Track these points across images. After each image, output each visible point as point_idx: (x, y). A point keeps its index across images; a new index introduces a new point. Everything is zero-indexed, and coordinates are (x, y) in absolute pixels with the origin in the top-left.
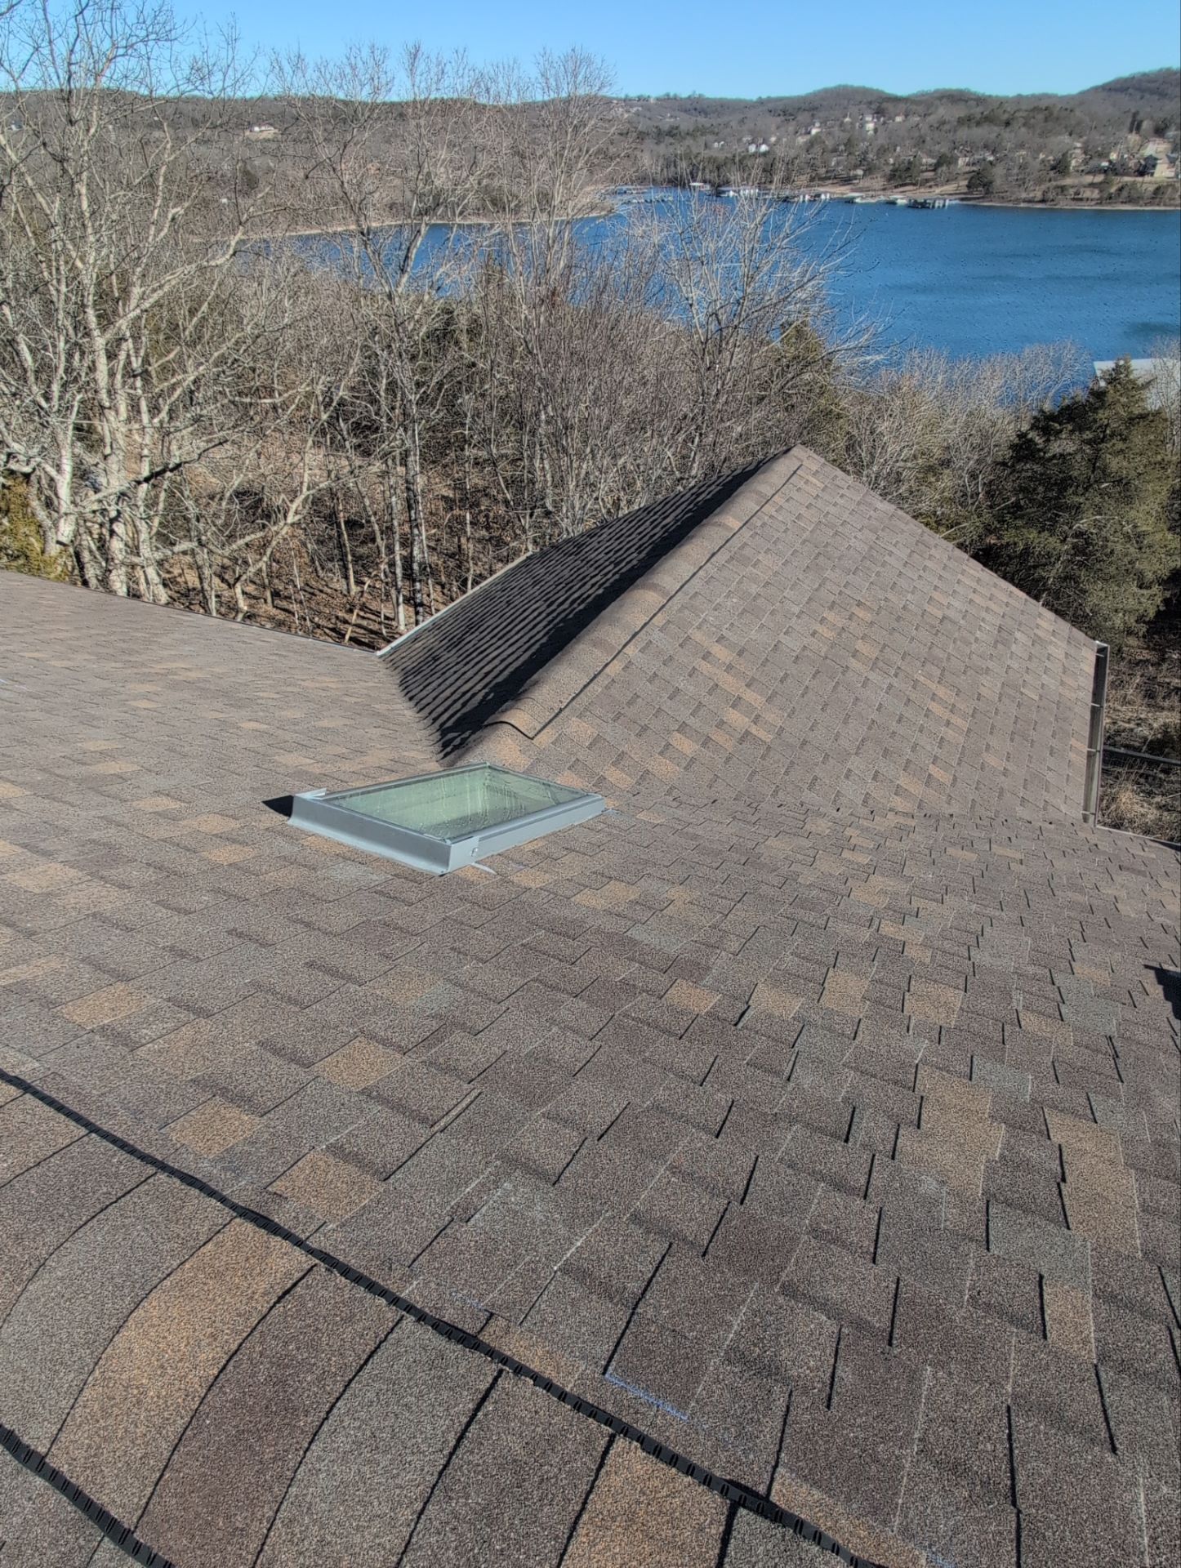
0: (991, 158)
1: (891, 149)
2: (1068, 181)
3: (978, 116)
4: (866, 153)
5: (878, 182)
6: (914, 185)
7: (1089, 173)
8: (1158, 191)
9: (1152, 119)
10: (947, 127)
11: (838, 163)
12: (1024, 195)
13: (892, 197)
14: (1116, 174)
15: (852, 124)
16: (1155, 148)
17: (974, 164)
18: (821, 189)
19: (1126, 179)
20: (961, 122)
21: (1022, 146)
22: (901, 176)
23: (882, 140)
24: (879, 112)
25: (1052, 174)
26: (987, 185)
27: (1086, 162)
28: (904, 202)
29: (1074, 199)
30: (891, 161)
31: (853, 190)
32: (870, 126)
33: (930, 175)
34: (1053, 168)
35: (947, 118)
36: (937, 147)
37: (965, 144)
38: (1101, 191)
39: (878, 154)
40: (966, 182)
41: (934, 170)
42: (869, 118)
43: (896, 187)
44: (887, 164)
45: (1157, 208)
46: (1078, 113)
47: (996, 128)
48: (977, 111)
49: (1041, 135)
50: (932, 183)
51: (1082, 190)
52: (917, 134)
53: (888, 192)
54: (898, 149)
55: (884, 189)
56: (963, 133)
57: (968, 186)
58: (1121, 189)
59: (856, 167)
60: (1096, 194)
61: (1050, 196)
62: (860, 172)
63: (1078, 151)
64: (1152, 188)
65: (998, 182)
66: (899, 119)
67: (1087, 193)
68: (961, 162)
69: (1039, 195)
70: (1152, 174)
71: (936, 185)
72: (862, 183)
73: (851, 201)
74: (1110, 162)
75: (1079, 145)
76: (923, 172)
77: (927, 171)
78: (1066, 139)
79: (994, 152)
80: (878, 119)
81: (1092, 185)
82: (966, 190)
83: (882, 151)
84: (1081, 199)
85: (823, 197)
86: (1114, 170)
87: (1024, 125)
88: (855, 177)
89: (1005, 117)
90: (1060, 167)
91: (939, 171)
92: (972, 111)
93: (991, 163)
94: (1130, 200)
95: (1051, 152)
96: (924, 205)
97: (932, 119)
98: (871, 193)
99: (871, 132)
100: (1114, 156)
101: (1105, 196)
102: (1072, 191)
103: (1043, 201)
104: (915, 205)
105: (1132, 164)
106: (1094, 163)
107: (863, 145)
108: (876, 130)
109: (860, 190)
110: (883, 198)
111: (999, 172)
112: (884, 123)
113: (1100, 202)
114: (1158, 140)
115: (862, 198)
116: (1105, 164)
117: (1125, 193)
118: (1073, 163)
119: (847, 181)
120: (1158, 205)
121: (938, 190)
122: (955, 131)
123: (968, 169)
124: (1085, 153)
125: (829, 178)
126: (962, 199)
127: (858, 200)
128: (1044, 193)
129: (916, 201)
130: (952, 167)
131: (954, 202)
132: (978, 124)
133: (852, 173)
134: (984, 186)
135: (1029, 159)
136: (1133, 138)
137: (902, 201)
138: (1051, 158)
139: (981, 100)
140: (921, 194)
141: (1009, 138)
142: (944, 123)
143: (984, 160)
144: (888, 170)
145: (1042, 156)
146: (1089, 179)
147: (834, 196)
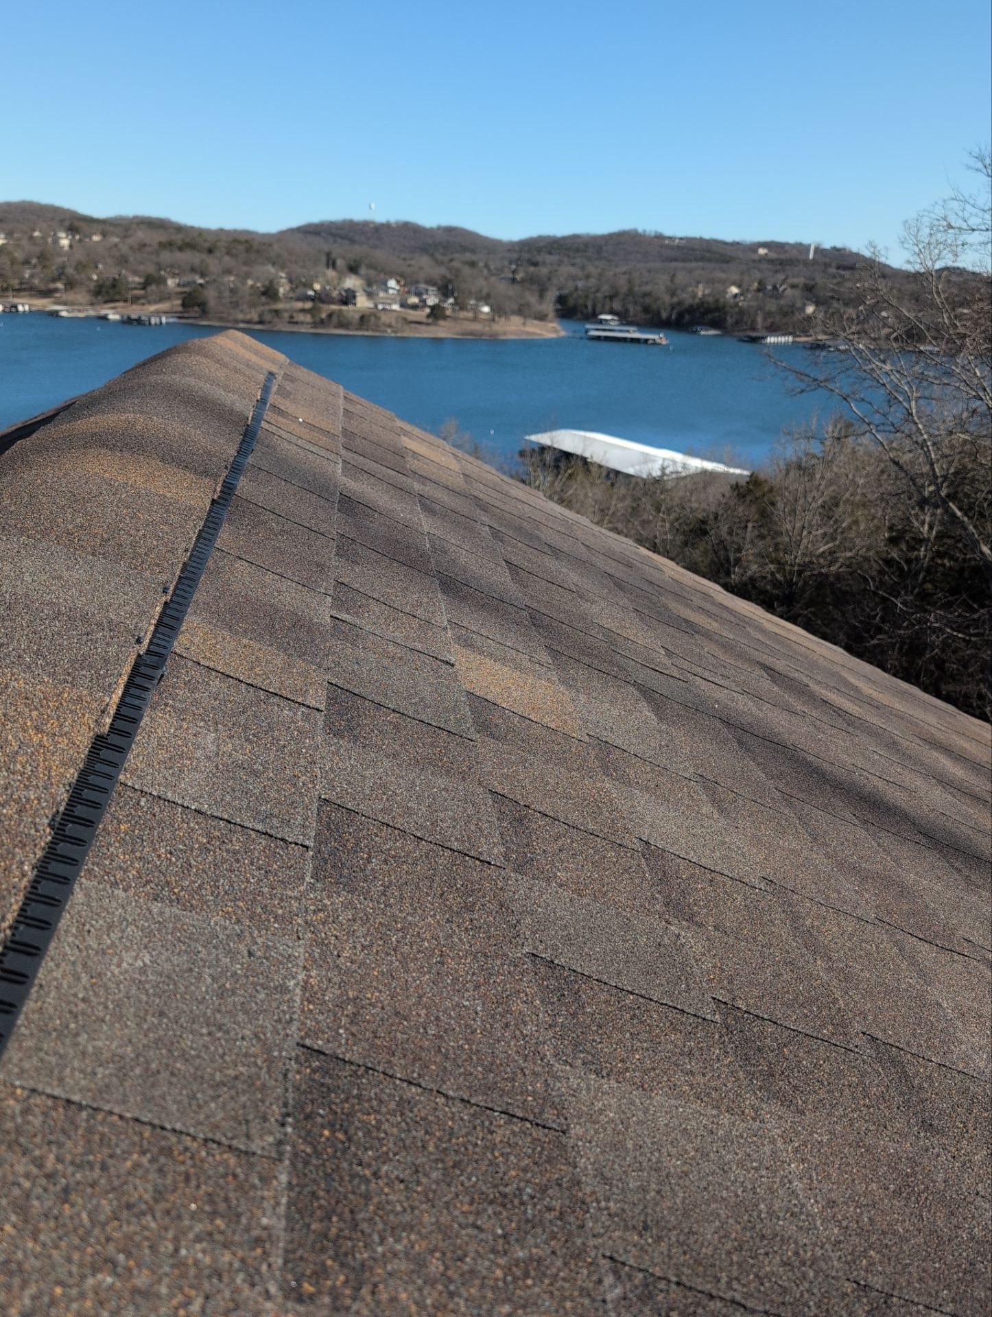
0: (201, 281)
1: (92, 265)
2: (280, 306)
3: (179, 243)
4: (63, 267)
5: (81, 296)
6: (125, 301)
7: (298, 299)
8: (364, 319)
9: (344, 258)
10: (148, 249)
11: (32, 276)
12: (241, 316)
13: (103, 312)
14: (323, 301)
15: (44, 238)
16: (351, 282)
17: (184, 286)
18: (16, 301)
19: (334, 307)
20: (164, 246)
21: (228, 272)
22: (108, 292)
23: (79, 255)
24: (72, 230)
25: (263, 299)
26: (202, 305)
27: (292, 290)
28: (117, 317)
29: (290, 322)
30: (95, 277)
31: (56, 303)
32: (65, 243)
33: (141, 292)
34: (264, 293)
35: (148, 241)
36: (142, 268)
37: (172, 266)
38: (313, 316)
39: (76, 269)
40: (179, 302)
41: (144, 288)
42: (62, 235)
43: (106, 302)
44: (91, 279)
45: (366, 333)
46: (276, 247)
47: (198, 254)
48: (178, 238)
49: (245, 264)
50: (142, 301)
51: (295, 314)
52: (117, 254)
53: (98, 308)
54: (100, 266)
55: (92, 304)
56: (166, 257)
57: (183, 305)
58: (330, 316)
59: (54, 280)
60: (308, 318)
61: (267, 317)
62: (60, 285)
63: (284, 281)
64: (357, 316)
65: (212, 303)
66: (96, 238)
67: (301, 317)
68: (171, 282)
69: (256, 318)
70: (355, 304)
71: (149, 303)
72: (65, 297)
73: (55, 314)
74: (315, 291)
75: (283, 275)
76: (132, 289)
77: (136, 288)
78: (271, 269)
79: (203, 275)
80: (74, 237)
81: (303, 311)
82: (180, 309)
83: (80, 267)
84: (296, 323)
85: (20, 308)
86: (320, 298)
87: (228, 253)
88: (56, 290)
89: (207, 245)
90: (269, 292)
91: (149, 289)
92: (173, 237)
93: (201, 285)
94: (341, 325)
95: (257, 279)
96: (139, 321)
97: (132, 241)
98: (76, 307)
99: (66, 248)
100: (317, 287)
101: (318, 320)
102: (286, 315)
103: (261, 322)
104: (128, 321)
105: (335, 294)
106: (300, 291)
107: (59, 260)
108: (71, 246)
109: (65, 304)
110: (92, 313)
111: (210, 295)
112: (80, 240)
113: (315, 325)
114: (353, 277)
115: (67, 311)
116: (311, 293)
117: (335, 319)
118: (281, 290)
119: (47, 293)
120: (367, 330)
121: (153, 308)
122: (157, 254)
123: (179, 290)
124: (290, 281)
125: (25, 290)
126: (179, 318)
127: (64, 314)
128: (260, 315)
129: (129, 318)
130: (162, 287)
131: (171, 320)
132: (181, 249)
133: (52, 286)
134: (199, 305)
135: (239, 284)
136: (331, 273)
137: (113, 316)
138: (259, 285)
139: (180, 229)
140: (135, 311)
141: (213, 264)
142: (144, 245)
143: (194, 282)
144: (92, 286)
145: (250, 282)
146: (299, 305)
147: (33, 309)
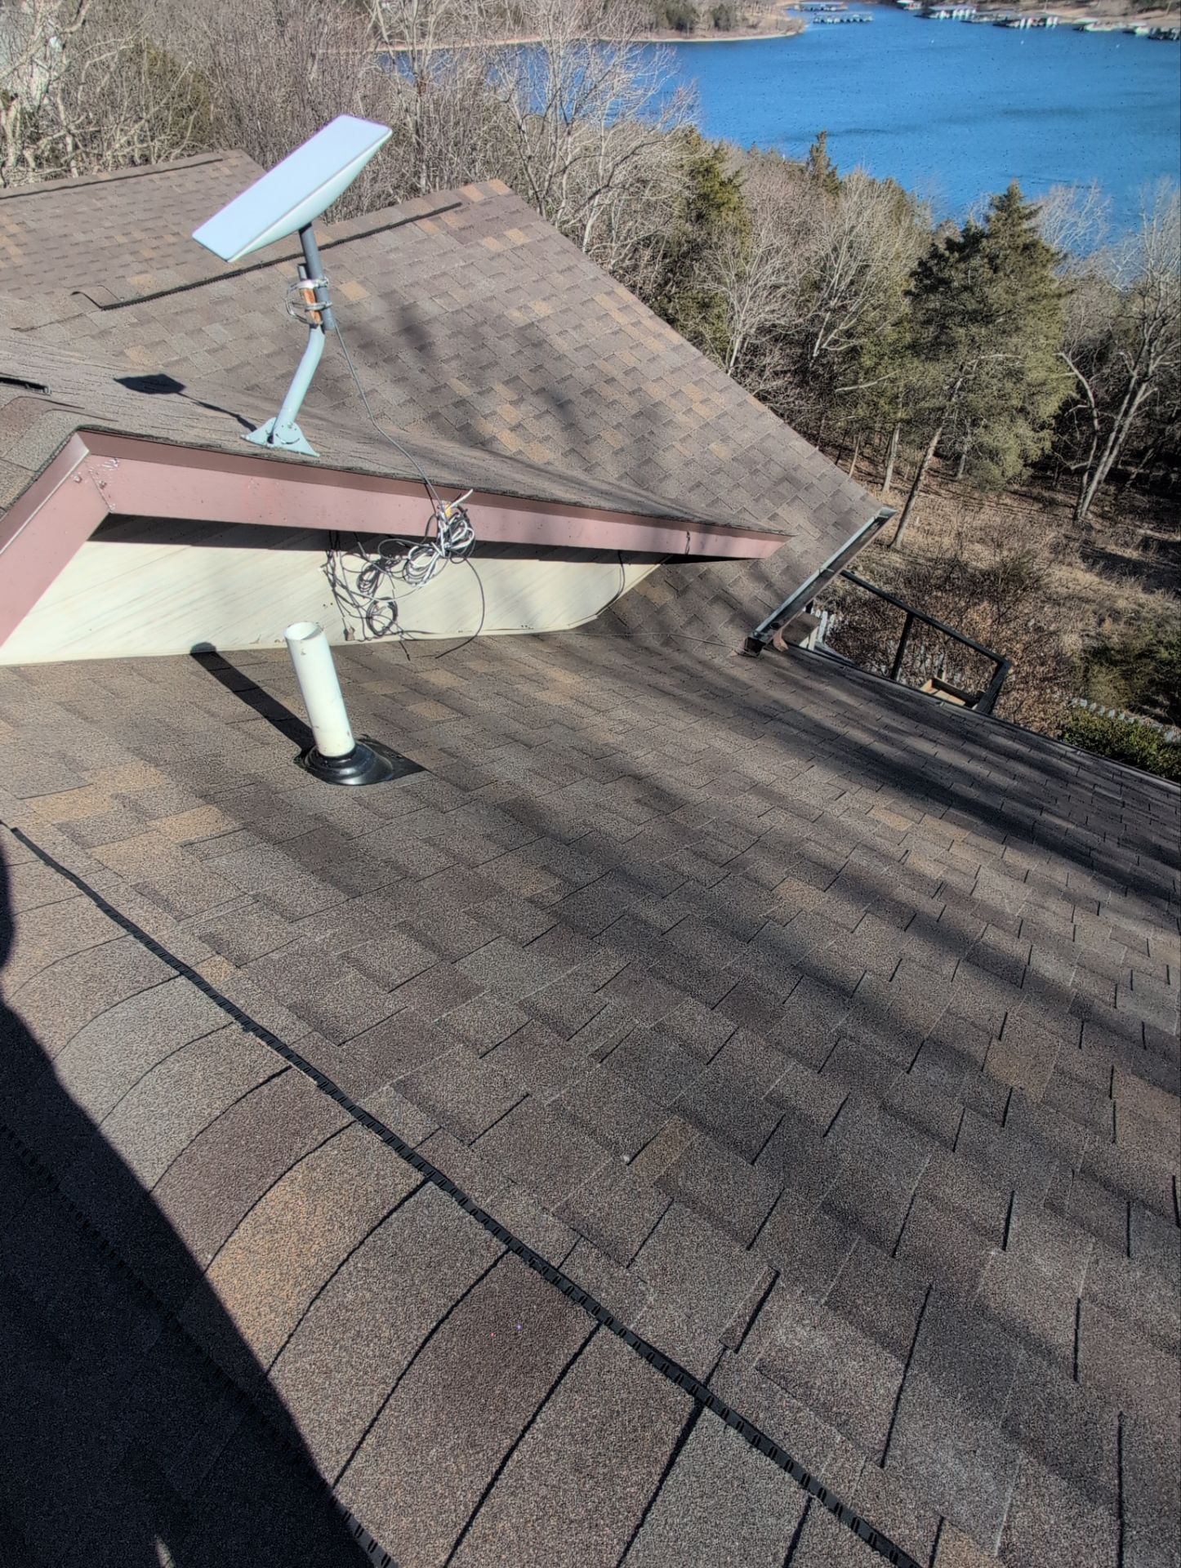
6: (1163, 9)
13: (1131, 25)
18: (1049, 12)
28: (1146, 31)
31: (1088, 15)
43: (1141, 12)
53: (1129, 18)
55: (1125, 15)
73: (1080, 28)
85: (1049, 22)
96: (1167, 36)
98: (1107, 19)
104: (1156, 36)
109: (1096, 14)
110: (1121, 26)
115: (1096, 24)
127: (1089, 28)
129: (1159, 30)
137: (1142, 30)
140: (1168, 22)
147: (1062, 21)
